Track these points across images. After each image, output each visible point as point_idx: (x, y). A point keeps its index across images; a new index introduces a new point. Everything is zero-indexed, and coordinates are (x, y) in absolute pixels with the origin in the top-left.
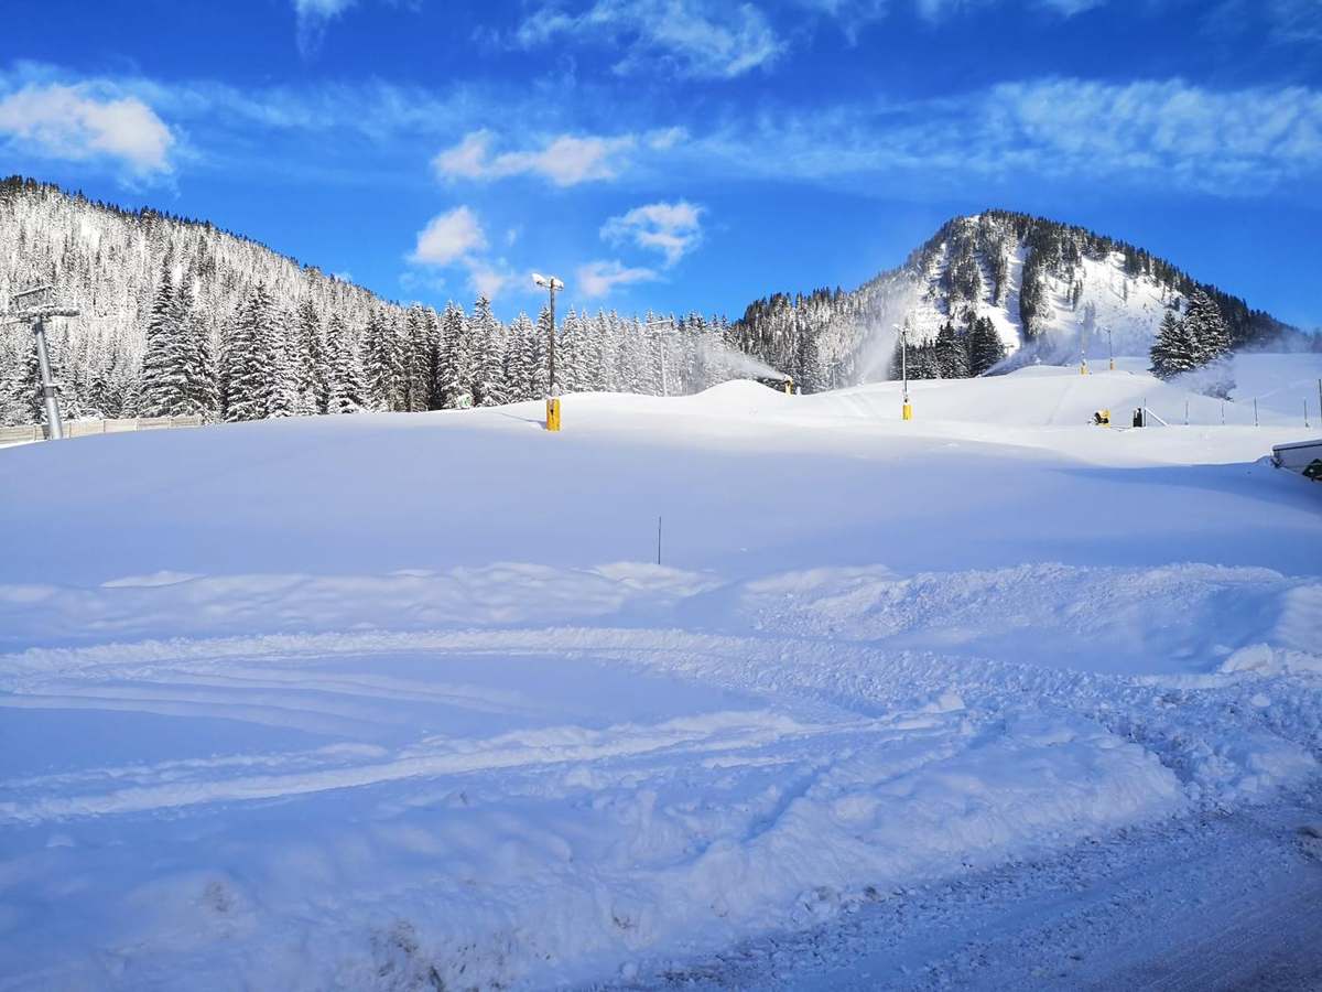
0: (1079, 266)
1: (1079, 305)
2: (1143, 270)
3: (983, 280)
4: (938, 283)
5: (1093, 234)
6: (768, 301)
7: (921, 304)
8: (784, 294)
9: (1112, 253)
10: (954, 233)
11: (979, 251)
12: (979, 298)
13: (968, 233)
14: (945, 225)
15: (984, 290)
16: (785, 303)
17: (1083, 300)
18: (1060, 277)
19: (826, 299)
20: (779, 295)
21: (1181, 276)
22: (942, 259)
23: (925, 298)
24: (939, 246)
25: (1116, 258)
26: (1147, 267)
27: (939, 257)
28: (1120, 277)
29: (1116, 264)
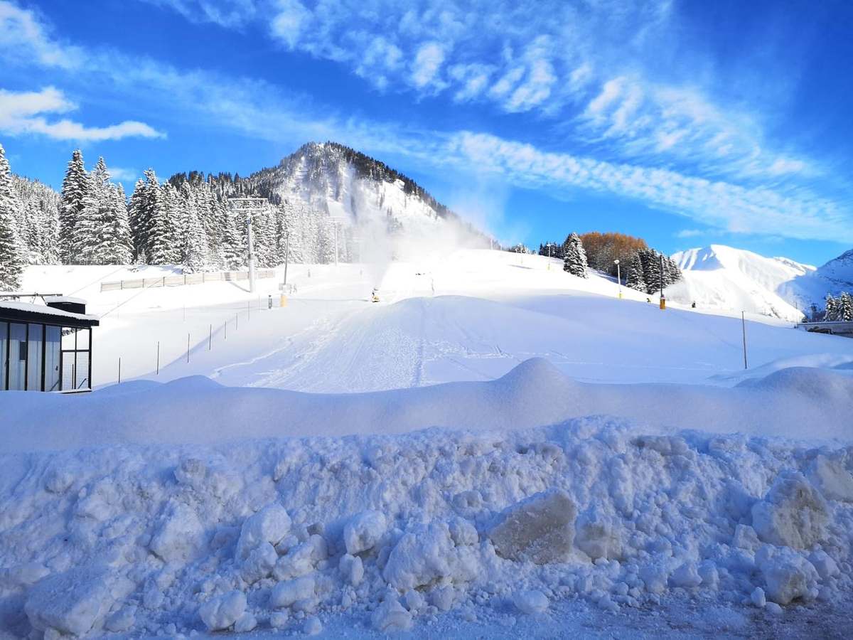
0: (382, 185)
1: (383, 207)
2: (413, 192)
3: (329, 185)
4: (301, 181)
5: (387, 167)
6: (187, 175)
7: (292, 192)
8: (199, 173)
9: (397, 180)
10: (309, 152)
11: (325, 166)
12: (327, 195)
13: (318, 154)
14: (304, 146)
15: (330, 191)
16: (200, 179)
17: (385, 204)
18: (372, 189)
19: (229, 180)
20: (196, 172)
21: (431, 198)
22: (302, 166)
23: (294, 190)
24: (300, 158)
25: (399, 183)
26: (415, 191)
27: (300, 165)
28: (402, 194)
29: (400, 186)
